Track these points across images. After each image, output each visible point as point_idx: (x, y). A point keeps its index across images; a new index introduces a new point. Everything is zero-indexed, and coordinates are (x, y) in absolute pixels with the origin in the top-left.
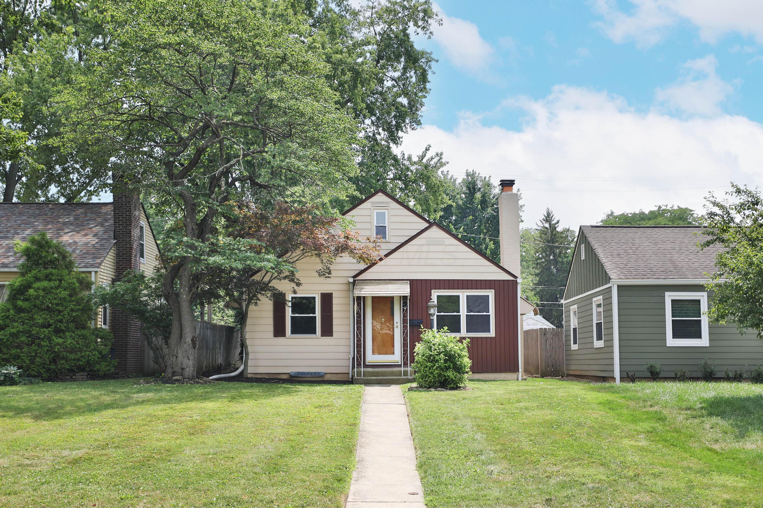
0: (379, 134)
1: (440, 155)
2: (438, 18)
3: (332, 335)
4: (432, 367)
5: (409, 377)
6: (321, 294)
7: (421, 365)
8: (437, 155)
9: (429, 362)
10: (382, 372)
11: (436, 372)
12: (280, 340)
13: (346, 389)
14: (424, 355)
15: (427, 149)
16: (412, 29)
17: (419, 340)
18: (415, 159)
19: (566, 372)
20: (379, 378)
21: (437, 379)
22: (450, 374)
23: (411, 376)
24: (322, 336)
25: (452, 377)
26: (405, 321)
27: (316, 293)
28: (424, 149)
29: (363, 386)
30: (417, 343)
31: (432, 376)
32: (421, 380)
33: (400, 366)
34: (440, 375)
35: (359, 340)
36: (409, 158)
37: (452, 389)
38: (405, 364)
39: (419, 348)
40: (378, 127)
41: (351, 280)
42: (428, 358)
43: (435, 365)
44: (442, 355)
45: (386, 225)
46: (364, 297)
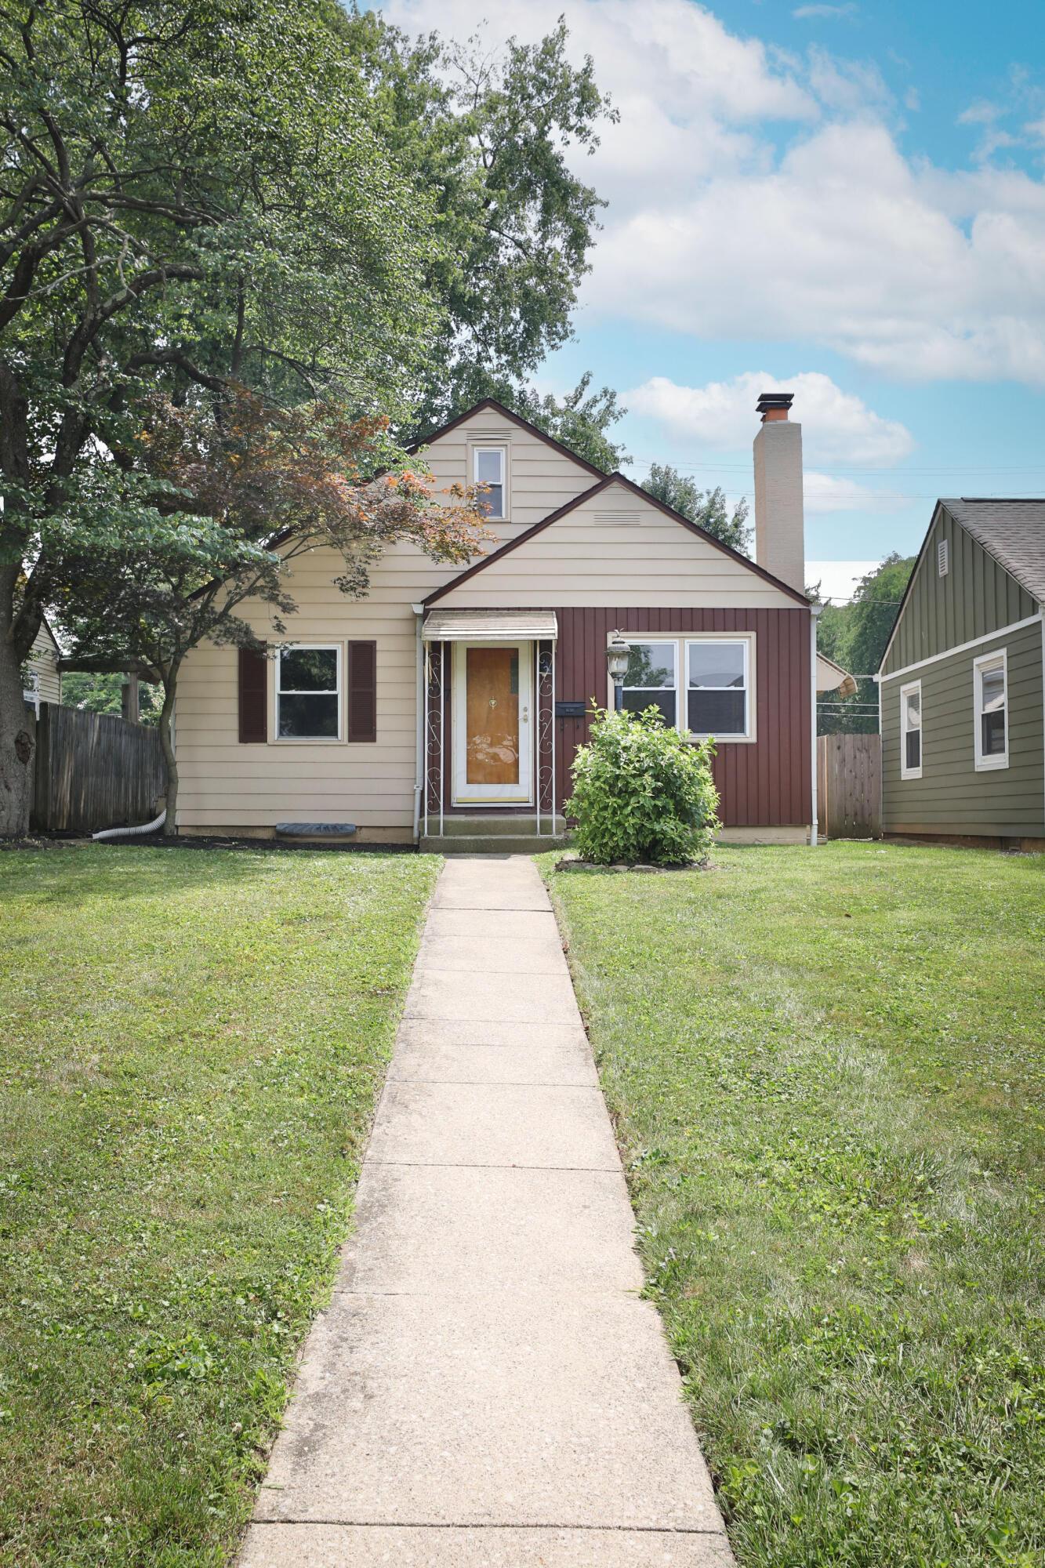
0: (489, 359)
1: (609, 395)
2: (609, 110)
3: (373, 740)
4: (621, 808)
5: (554, 836)
6: (350, 642)
7: (591, 804)
8: (605, 392)
9: (614, 795)
10: (489, 822)
11: (632, 821)
12: (254, 750)
13: (395, 866)
14: (598, 778)
15: (585, 383)
16: (555, 134)
17: (586, 738)
18: (561, 404)
19: (884, 828)
20: (482, 837)
21: (633, 841)
22: (669, 826)
23: (558, 833)
24: (350, 740)
25: (674, 835)
26: (544, 702)
27: (338, 642)
28: (579, 383)
29: (441, 857)
30: (579, 747)
31: (620, 833)
32: (589, 843)
33: (532, 810)
34: (640, 829)
35: (434, 748)
36: (550, 401)
37: (672, 866)
38: (546, 806)
39: (585, 758)
40: (486, 344)
41: (419, 609)
42: (611, 786)
43: (627, 804)
44: (647, 778)
45: (502, 482)
46: (448, 644)
